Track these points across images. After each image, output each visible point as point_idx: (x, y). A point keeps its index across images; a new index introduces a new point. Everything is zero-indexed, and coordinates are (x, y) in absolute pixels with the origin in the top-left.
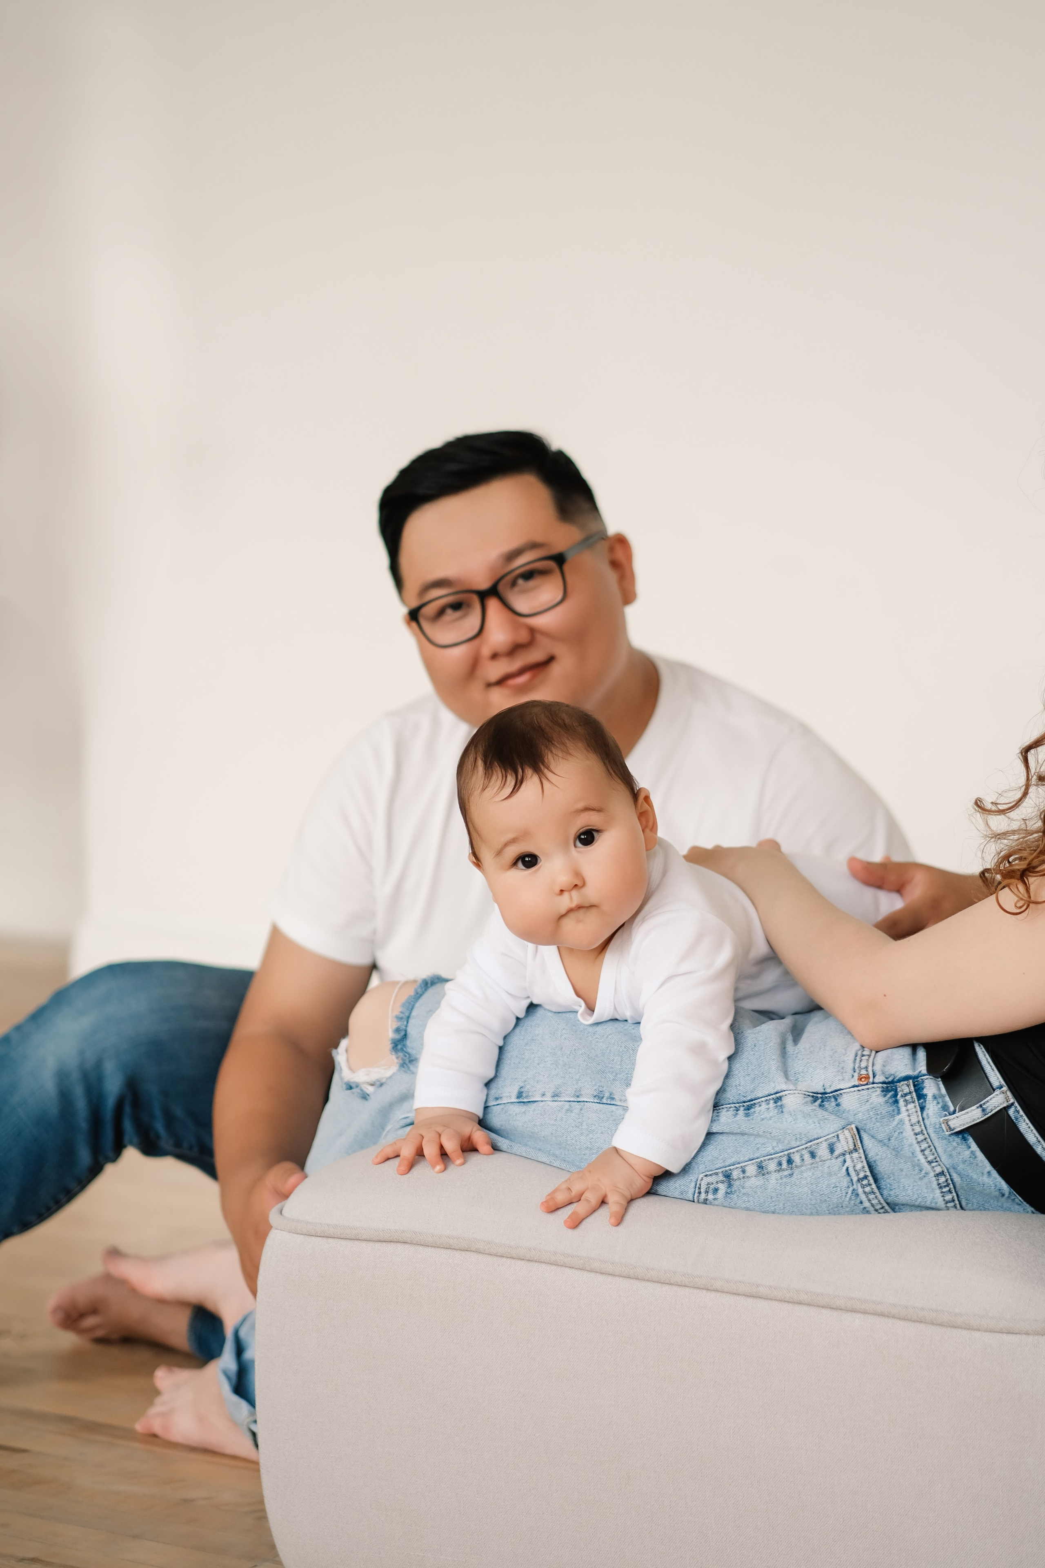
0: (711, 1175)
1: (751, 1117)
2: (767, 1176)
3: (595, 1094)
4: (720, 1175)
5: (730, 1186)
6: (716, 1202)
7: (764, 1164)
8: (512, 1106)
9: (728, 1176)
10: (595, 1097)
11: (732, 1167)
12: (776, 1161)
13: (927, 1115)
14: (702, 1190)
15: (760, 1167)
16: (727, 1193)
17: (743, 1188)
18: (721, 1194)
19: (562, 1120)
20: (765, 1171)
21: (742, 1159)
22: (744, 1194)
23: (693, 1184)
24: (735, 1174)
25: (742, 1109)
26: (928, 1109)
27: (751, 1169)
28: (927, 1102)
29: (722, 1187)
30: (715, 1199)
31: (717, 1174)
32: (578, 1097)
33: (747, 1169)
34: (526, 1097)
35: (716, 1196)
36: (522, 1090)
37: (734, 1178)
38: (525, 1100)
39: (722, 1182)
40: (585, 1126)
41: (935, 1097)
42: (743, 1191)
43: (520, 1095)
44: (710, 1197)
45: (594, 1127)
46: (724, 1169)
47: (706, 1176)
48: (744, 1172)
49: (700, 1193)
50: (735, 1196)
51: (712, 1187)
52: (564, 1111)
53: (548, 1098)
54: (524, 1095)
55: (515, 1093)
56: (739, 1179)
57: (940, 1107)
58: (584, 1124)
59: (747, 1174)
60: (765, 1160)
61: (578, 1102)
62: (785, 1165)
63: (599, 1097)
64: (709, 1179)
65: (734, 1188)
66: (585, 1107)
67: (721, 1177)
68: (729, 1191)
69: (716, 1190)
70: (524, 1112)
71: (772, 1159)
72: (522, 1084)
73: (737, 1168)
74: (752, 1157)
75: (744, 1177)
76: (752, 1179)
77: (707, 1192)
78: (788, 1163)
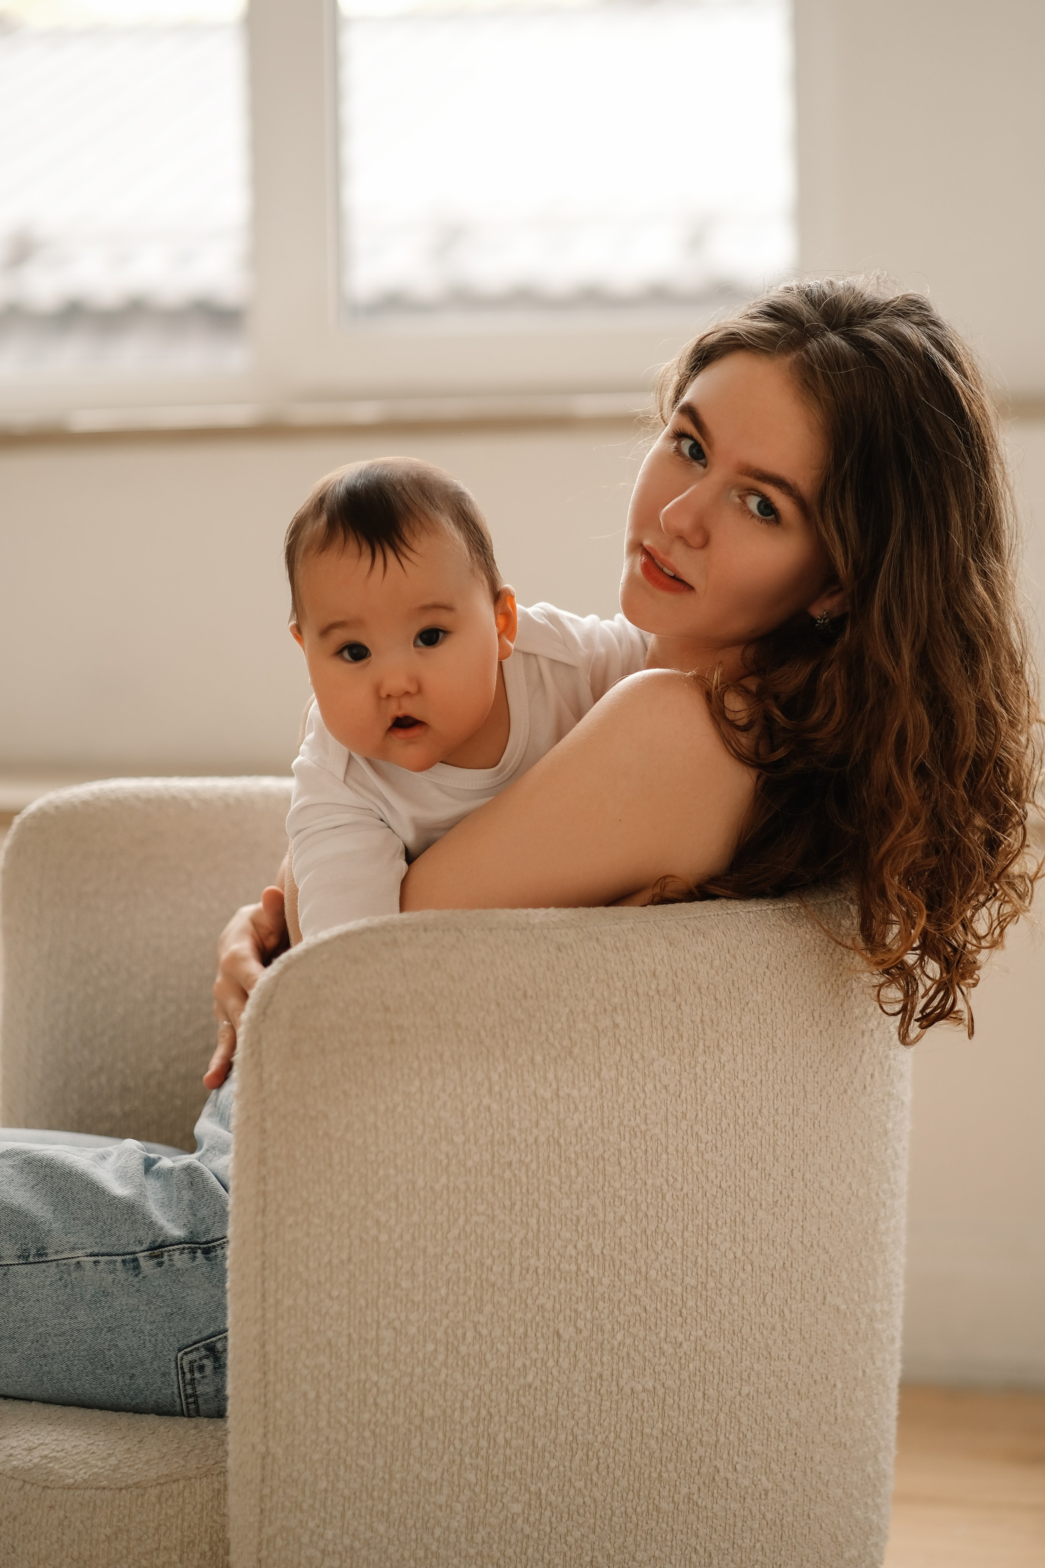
0: (191, 1352)
1: (214, 1262)
3: (19, 1253)
10: (19, 1257)
11: (214, 1339)
14: (186, 1370)
16: (215, 1368)
18: (208, 1371)
23: (173, 1365)
25: (199, 1251)
30: (203, 1377)
31: (197, 1349)
39: (206, 1357)
40: (11, 1293)
44: (197, 1375)
45: (24, 1294)
47: (186, 1353)
49: (184, 1373)
51: (196, 1364)
58: (11, 1290)
63: (24, 1257)
64: (190, 1357)
67: (204, 1352)
68: (217, 1365)
69: (202, 1368)
77: (191, 1371)
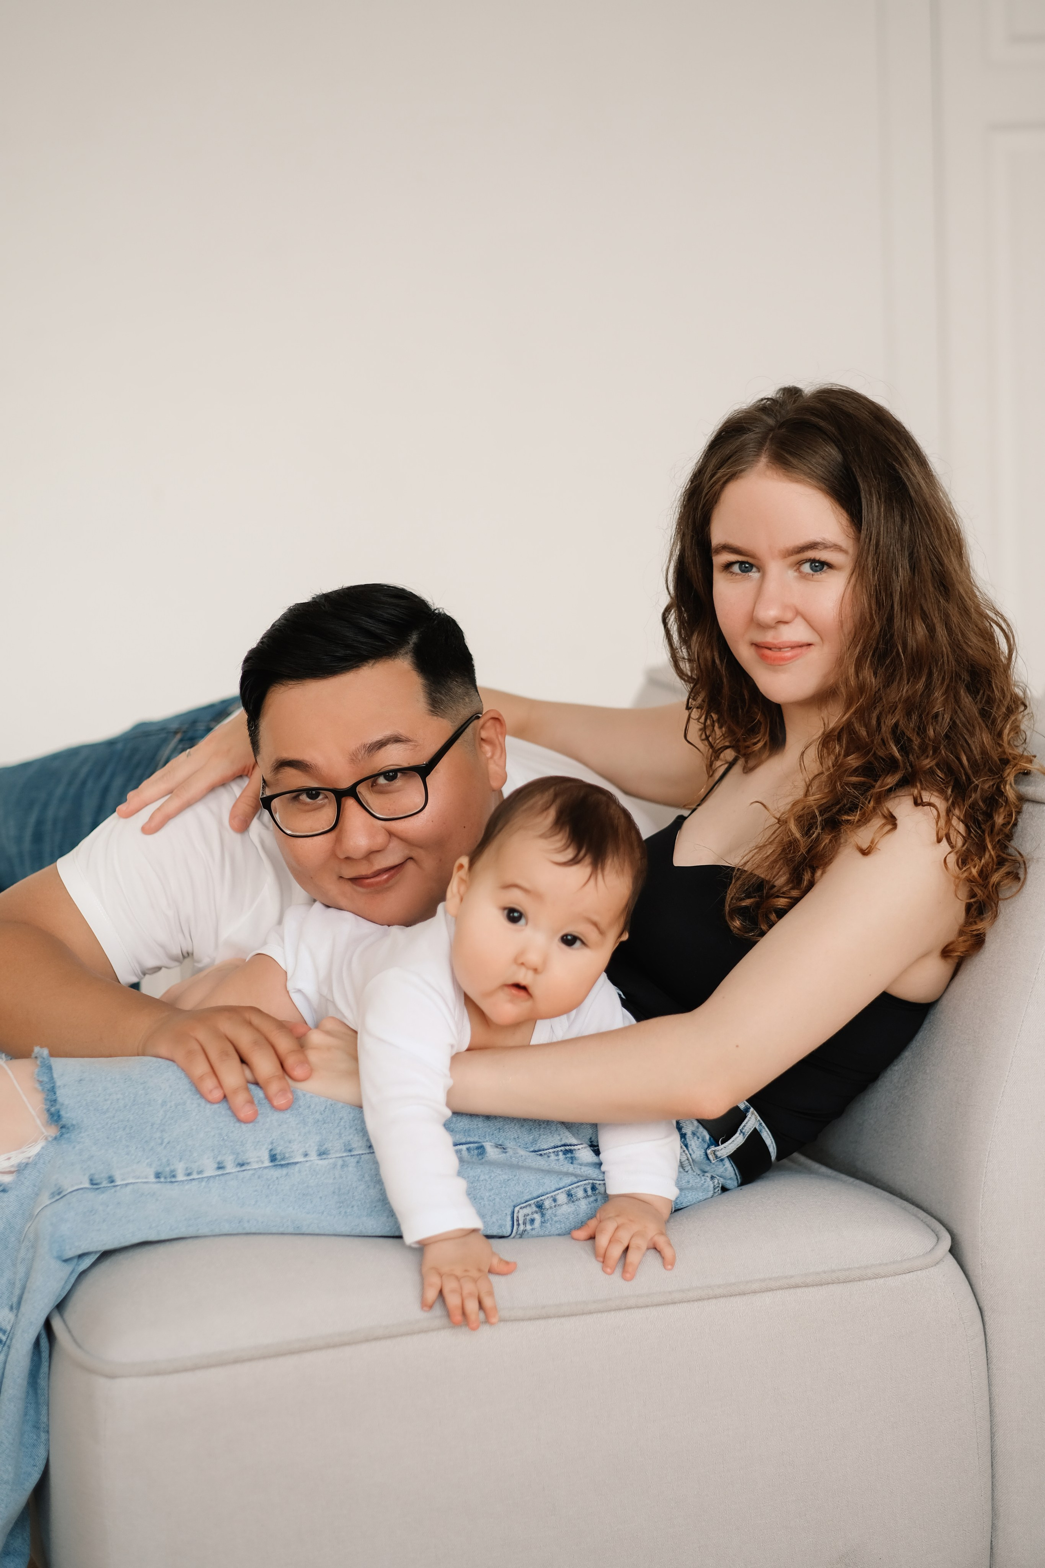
2: (577, 1203)
4: (533, 1206)
5: (543, 1215)
6: (534, 1232)
7: (572, 1192)
8: (266, 1171)
9: (540, 1206)
12: (582, 1188)
13: (692, 1149)
15: (570, 1195)
17: (555, 1216)
19: (341, 1177)
20: (575, 1198)
21: (549, 1190)
22: (556, 1222)
24: (547, 1204)
26: (691, 1145)
27: (562, 1198)
28: (688, 1140)
29: (537, 1217)
32: (350, 1151)
33: (558, 1197)
34: (283, 1159)
35: (533, 1227)
36: (273, 1152)
37: (547, 1207)
38: (283, 1162)
41: (694, 1134)
42: (555, 1219)
43: (273, 1158)
46: (535, 1200)
48: (555, 1200)
50: (548, 1224)
52: (339, 1167)
53: (313, 1156)
54: (278, 1157)
55: (266, 1157)
56: (551, 1208)
57: (701, 1140)
59: (559, 1202)
60: (573, 1188)
61: (351, 1156)
62: (590, 1192)
65: (547, 1217)
66: (362, 1159)
70: (287, 1174)
71: (579, 1186)
72: (270, 1147)
73: (548, 1198)
74: (558, 1187)
75: (555, 1206)
76: (565, 1206)
78: (592, 1190)
